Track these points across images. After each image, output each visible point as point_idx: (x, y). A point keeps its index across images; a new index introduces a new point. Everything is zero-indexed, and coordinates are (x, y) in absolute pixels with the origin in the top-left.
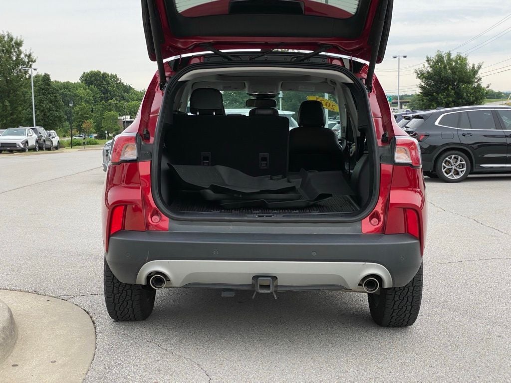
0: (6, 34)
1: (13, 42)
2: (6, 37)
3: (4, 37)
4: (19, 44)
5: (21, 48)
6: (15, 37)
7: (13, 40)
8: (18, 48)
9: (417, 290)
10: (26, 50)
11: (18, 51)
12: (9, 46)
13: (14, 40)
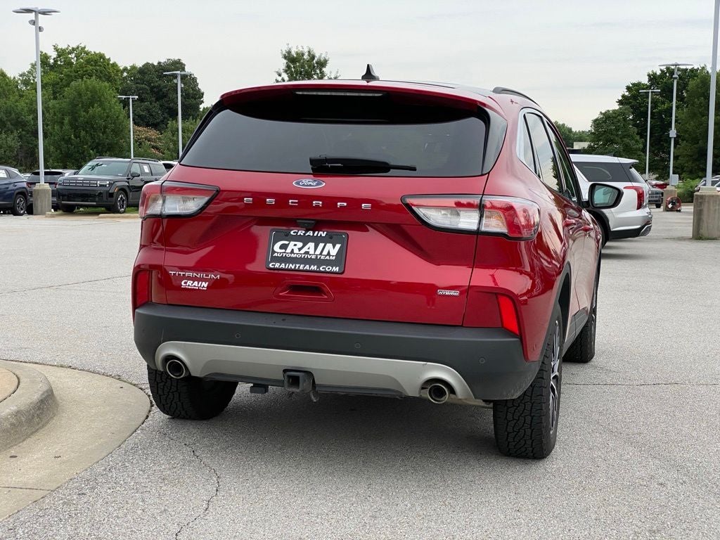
0: (306, 50)
1: (314, 61)
2: (307, 54)
3: (303, 55)
4: (322, 64)
5: (324, 69)
6: (317, 55)
7: (314, 59)
8: (320, 70)
9: (538, 408)
10: (331, 72)
11: (321, 73)
12: (309, 66)
13: (316, 59)
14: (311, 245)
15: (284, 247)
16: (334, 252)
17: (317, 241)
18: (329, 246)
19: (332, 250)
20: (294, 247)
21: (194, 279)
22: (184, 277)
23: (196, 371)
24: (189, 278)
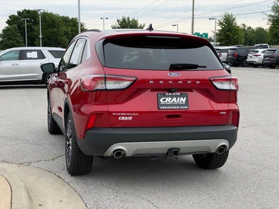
14: (175, 98)
15: (164, 100)
16: (184, 101)
17: (177, 97)
18: (182, 99)
19: (183, 100)
20: (168, 100)
21: (125, 116)
22: (121, 115)
23: (129, 154)
24: (123, 116)
